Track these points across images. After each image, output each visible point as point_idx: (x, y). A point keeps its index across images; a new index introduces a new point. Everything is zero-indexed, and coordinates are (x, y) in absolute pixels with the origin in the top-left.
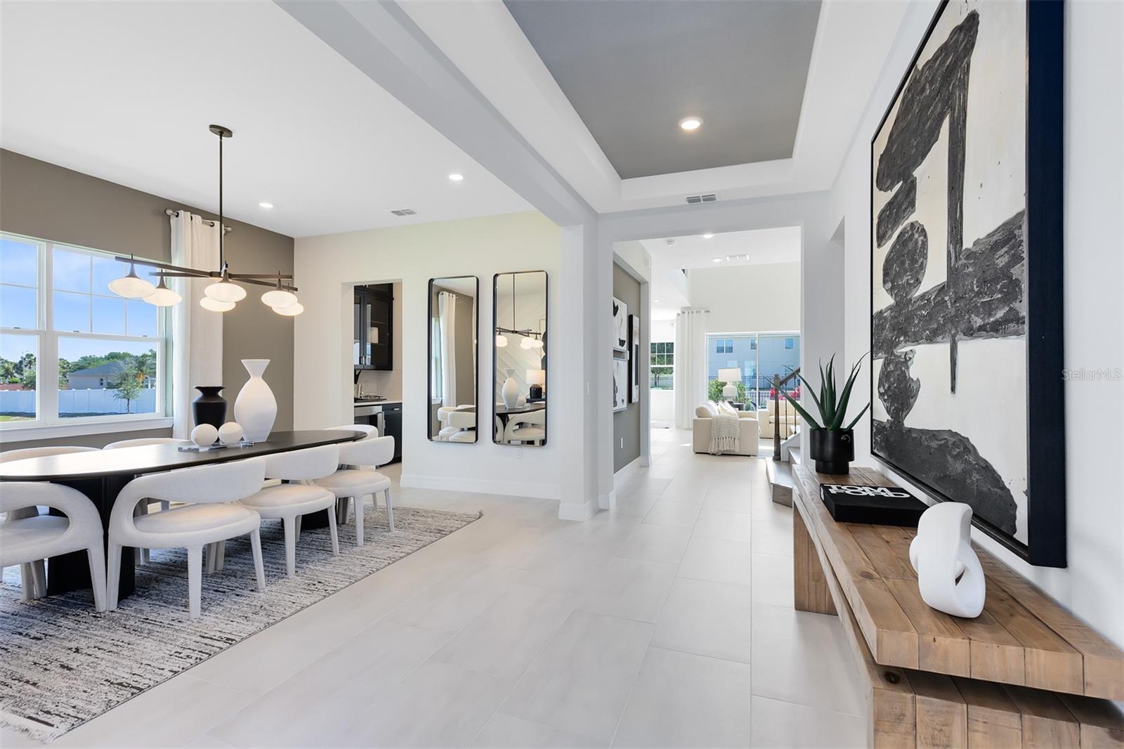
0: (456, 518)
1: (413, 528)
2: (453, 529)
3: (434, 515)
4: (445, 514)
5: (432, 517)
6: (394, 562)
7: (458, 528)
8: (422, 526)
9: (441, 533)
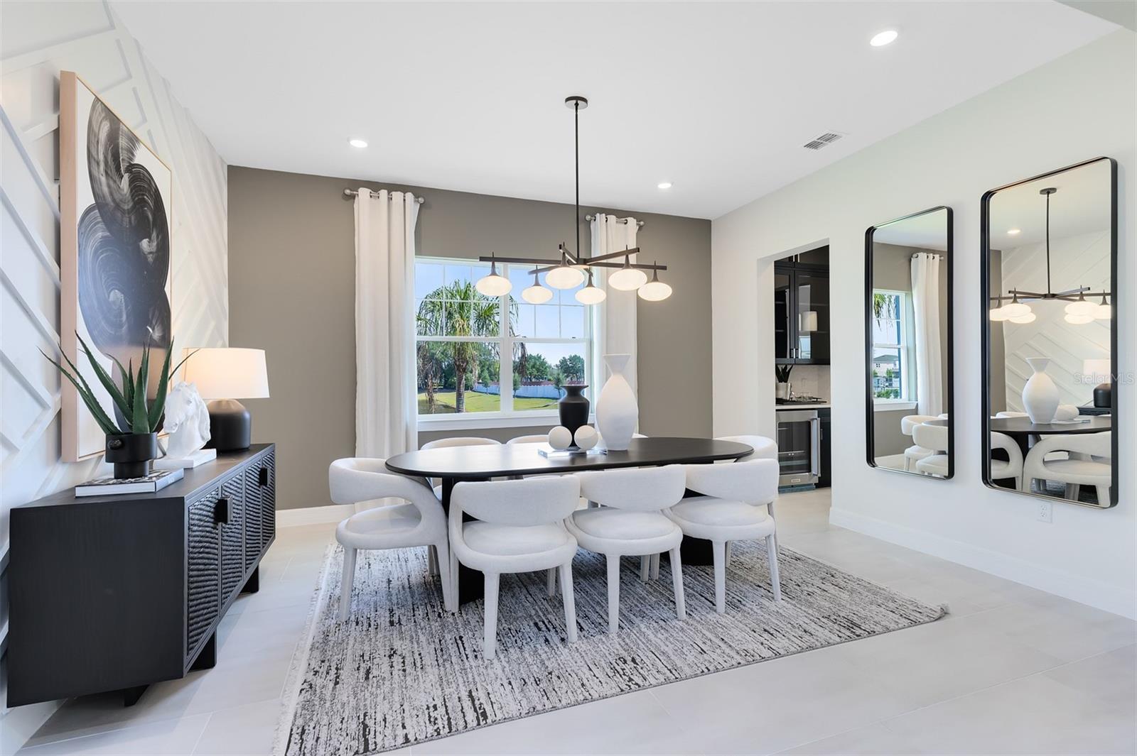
0: (891, 605)
1: (810, 605)
2: (878, 629)
3: (856, 587)
4: (875, 591)
5: (852, 591)
6: (749, 663)
7: (888, 630)
8: (827, 604)
9: (853, 629)
